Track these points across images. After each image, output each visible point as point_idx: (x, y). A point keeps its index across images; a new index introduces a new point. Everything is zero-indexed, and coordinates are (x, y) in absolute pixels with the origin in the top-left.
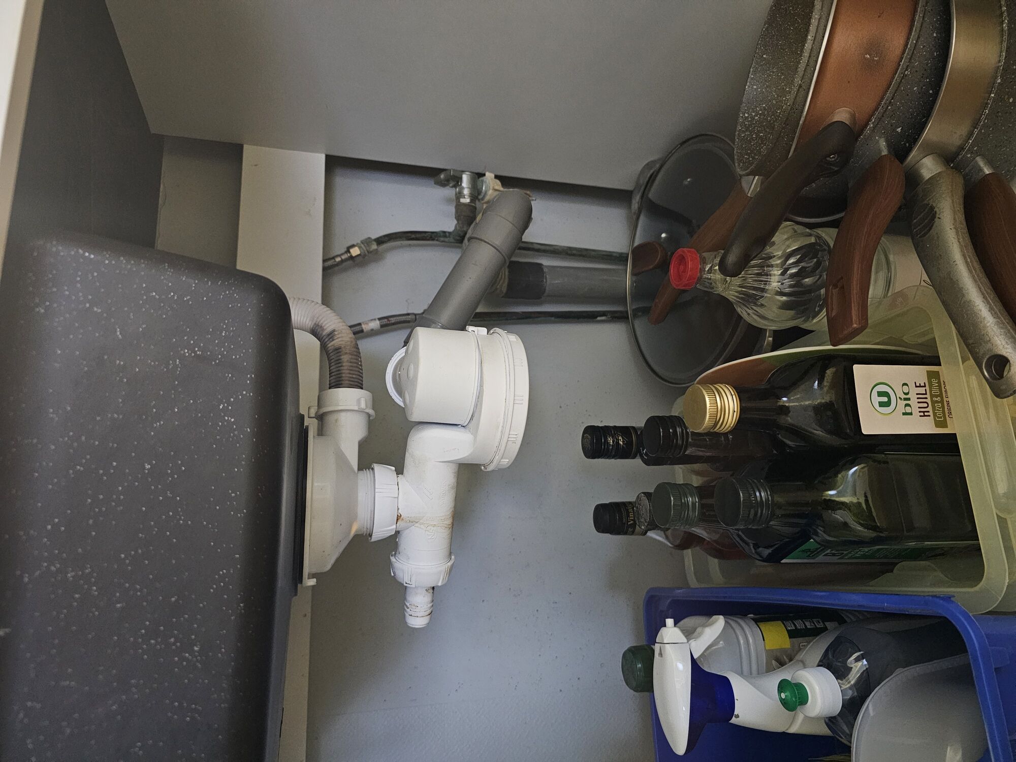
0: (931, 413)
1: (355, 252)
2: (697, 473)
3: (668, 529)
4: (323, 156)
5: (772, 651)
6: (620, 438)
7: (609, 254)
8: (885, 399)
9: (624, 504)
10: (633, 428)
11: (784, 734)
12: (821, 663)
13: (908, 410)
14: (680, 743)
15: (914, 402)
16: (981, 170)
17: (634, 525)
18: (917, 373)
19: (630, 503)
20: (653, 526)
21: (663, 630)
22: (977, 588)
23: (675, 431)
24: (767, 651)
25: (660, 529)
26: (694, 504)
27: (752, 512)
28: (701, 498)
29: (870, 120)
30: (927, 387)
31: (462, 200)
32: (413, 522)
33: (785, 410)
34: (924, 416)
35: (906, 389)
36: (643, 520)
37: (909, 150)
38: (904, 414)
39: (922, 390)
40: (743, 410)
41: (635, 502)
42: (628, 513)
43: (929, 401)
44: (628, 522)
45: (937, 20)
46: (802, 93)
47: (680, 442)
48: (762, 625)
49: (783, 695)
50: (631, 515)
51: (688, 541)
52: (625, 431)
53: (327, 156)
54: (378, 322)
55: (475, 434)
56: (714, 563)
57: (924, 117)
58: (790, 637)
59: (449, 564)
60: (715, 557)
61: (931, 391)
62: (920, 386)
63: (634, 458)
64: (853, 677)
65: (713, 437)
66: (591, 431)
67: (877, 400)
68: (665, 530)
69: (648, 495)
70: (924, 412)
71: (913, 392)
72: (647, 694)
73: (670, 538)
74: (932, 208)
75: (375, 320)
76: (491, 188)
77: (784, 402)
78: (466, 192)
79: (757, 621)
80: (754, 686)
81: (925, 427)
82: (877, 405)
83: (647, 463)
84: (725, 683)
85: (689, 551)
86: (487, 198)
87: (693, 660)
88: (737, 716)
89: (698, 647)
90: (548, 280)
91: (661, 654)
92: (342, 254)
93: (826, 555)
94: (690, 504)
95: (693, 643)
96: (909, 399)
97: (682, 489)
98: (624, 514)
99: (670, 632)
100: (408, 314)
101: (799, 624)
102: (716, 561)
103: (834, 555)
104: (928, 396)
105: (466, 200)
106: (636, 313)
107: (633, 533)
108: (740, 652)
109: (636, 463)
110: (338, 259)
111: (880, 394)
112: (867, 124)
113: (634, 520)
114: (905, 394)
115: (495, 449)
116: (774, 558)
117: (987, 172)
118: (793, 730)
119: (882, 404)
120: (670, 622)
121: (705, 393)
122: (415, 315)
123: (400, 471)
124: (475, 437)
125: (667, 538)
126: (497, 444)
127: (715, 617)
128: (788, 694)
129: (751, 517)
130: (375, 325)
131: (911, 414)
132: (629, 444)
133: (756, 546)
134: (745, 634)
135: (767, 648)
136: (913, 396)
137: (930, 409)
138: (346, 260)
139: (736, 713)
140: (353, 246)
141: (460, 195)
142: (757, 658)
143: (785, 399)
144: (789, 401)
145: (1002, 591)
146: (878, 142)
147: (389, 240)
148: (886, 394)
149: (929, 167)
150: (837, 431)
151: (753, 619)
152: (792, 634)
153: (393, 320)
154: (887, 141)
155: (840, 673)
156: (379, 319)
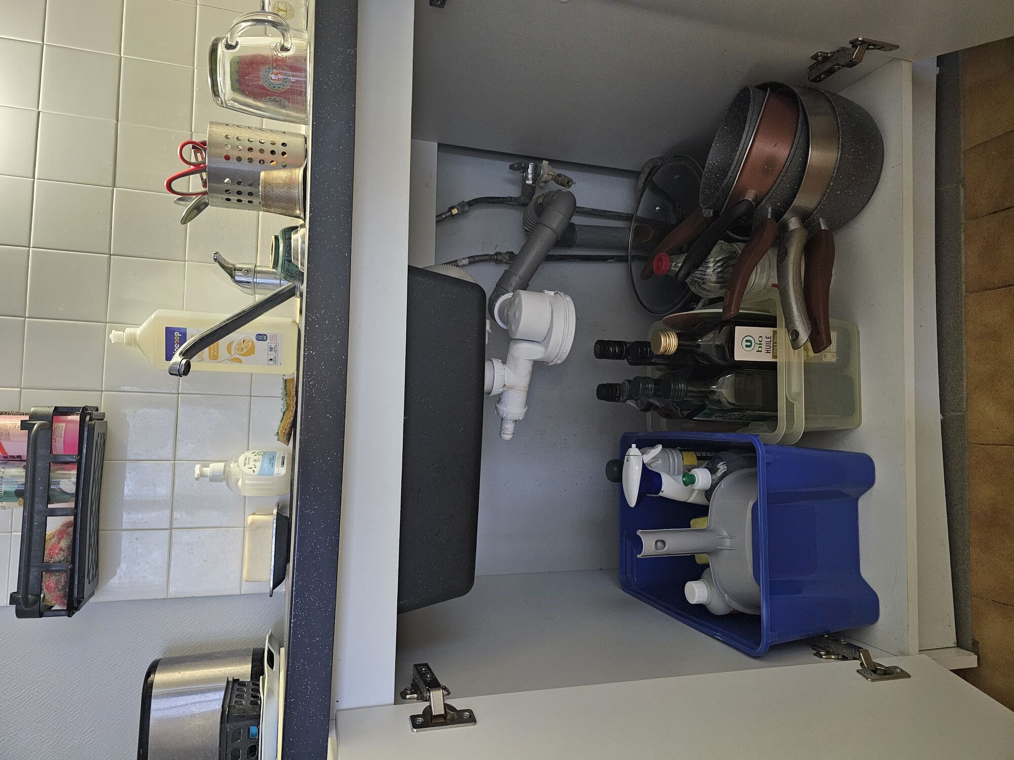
0: (771, 352)
1: (455, 211)
2: (659, 370)
3: (638, 400)
4: (437, 144)
5: (687, 465)
6: (617, 348)
7: (619, 214)
8: (749, 344)
9: (614, 384)
10: (624, 342)
11: (685, 503)
12: (707, 466)
13: (760, 349)
14: (632, 501)
15: (764, 346)
16: (820, 226)
17: (619, 397)
18: (767, 331)
19: (618, 384)
20: (630, 397)
21: (630, 449)
22: (773, 434)
23: (647, 350)
24: (684, 466)
25: (634, 399)
26: (651, 388)
27: (676, 393)
28: (655, 385)
29: (764, 199)
30: (772, 339)
31: (527, 182)
32: (510, 388)
33: (699, 346)
34: (768, 353)
35: (760, 339)
36: (625, 394)
37: (784, 213)
38: (757, 351)
39: (769, 340)
40: (679, 345)
41: (621, 384)
42: (617, 390)
43: (771, 345)
44: (616, 394)
45: (803, 152)
46: (732, 179)
47: (649, 355)
48: (684, 453)
49: (684, 479)
50: (618, 391)
51: (649, 407)
52: (620, 344)
53: (438, 143)
54: (467, 260)
55: (546, 347)
56: (664, 421)
57: (792, 199)
58: (698, 460)
59: (526, 410)
60: (664, 417)
61: (773, 340)
62: (768, 338)
63: (623, 359)
64: (719, 474)
65: (663, 356)
66: (600, 343)
67: (745, 343)
68: (636, 400)
69: (629, 381)
70: (768, 351)
71: (764, 340)
72: (620, 483)
73: (639, 405)
74: (787, 249)
75: (466, 258)
76: (546, 173)
77: (700, 342)
78: (530, 176)
79: (681, 451)
80: (674, 480)
81: (767, 358)
82: (744, 347)
83: (631, 364)
84: (659, 476)
85: (649, 412)
86: (543, 179)
87: (644, 464)
88: (663, 492)
89: (647, 458)
90: (578, 236)
91: (627, 461)
92: (446, 213)
93: (715, 417)
94: (650, 388)
95: (644, 456)
96: (761, 344)
97: (646, 380)
98: (614, 391)
99: (634, 450)
100: (486, 255)
101: (704, 454)
102: (665, 419)
103: (720, 417)
104: (772, 343)
105: (530, 182)
106: (633, 258)
107: (618, 401)
108: (670, 465)
109: (624, 362)
110: (444, 216)
111: (747, 341)
112: (762, 201)
113: (620, 394)
114: (760, 341)
115: (555, 355)
116: (690, 417)
117: (823, 228)
118: (690, 501)
119: (747, 346)
120: (634, 446)
121: (662, 336)
122: (491, 255)
123: (504, 363)
124: (546, 351)
125: (637, 404)
126: (557, 353)
127: (657, 445)
128: (686, 478)
129: (676, 396)
130: (466, 262)
131: (761, 351)
132: (621, 351)
133: (681, 410)
134: (673, 456)
135: (684, 464)
136: (764, 343)
137: (771, 349)
138: (449, 216)
139: (662, 490)
140: (453, 207)
141: (526, 178)
142: (678, 470)
143: (700, 340)
144: (702, 341)
145: (781, 435)
146: (767, 208)
147: (476, 204)
148: (750, 341)
149: (794, 224)
150: (723, 357)
151: (679, 450)
152: (699, 458)
153: (477, 259)
154: (772, 210)
155: (713, 471)
156: (468, 258)
